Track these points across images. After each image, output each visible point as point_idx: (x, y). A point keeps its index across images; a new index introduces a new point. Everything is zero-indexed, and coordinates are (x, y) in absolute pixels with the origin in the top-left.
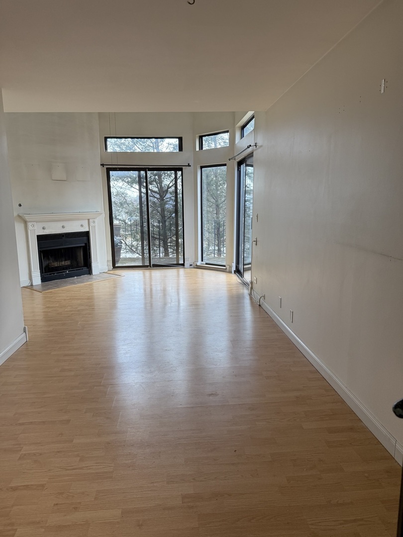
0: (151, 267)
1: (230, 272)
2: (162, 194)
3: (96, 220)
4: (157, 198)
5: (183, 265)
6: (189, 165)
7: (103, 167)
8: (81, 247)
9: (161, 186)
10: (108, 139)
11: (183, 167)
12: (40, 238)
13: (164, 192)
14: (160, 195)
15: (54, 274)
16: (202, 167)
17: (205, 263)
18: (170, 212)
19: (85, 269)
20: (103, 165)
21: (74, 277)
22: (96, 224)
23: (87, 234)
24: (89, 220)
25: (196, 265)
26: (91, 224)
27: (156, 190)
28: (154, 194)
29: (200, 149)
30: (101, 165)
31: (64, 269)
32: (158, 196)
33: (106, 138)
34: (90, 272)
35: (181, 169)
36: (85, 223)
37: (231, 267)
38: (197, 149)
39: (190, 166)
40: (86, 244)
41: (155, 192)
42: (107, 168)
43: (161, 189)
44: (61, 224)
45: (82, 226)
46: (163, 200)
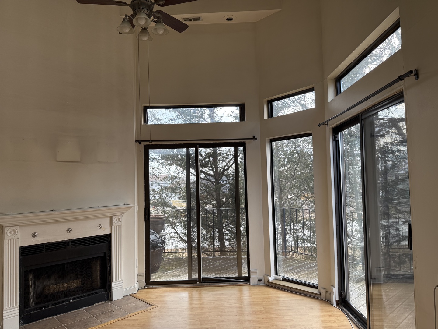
0: (200, 282)
1: (328, 301)
2: (217, 177)
3: (123, 218)
4: (212, 182)
5: (248, 279)
6: (254, 138)
7: (140, 144)
8: (97, 258)
9: (216, 168)
10: (148, 110)
11: (246, 141)
12: (25, 252)
13: (219, 174)
14: (215, 178)
15: (48, 306)
16: (271, 141)
17: (281, 278)
18: (226, 197)
19: (102, 292)
20: (139, 141)
21: (82, 308)
22: (123, 222)
23: (107, 238)
24: (111, 218)
25: (268, 281)
26: (115, 223)
27: (211, 172)
28: (208, 177)
29: (268, 117)
30: (136, 141)
31: (66, 296)
32: (213, 180)
33: (146, 108)
34: (108, 297)
35: (243, 145)
36: (106, 223)
37: (329, 292)
38: (266, 117)
39: (256, 139)
40: (105, 253)
41: (210, 175)
42: (145, 146)
43: (216, 171)
44: (66, 226)
45: (100, 227)
46: (218, 183)
